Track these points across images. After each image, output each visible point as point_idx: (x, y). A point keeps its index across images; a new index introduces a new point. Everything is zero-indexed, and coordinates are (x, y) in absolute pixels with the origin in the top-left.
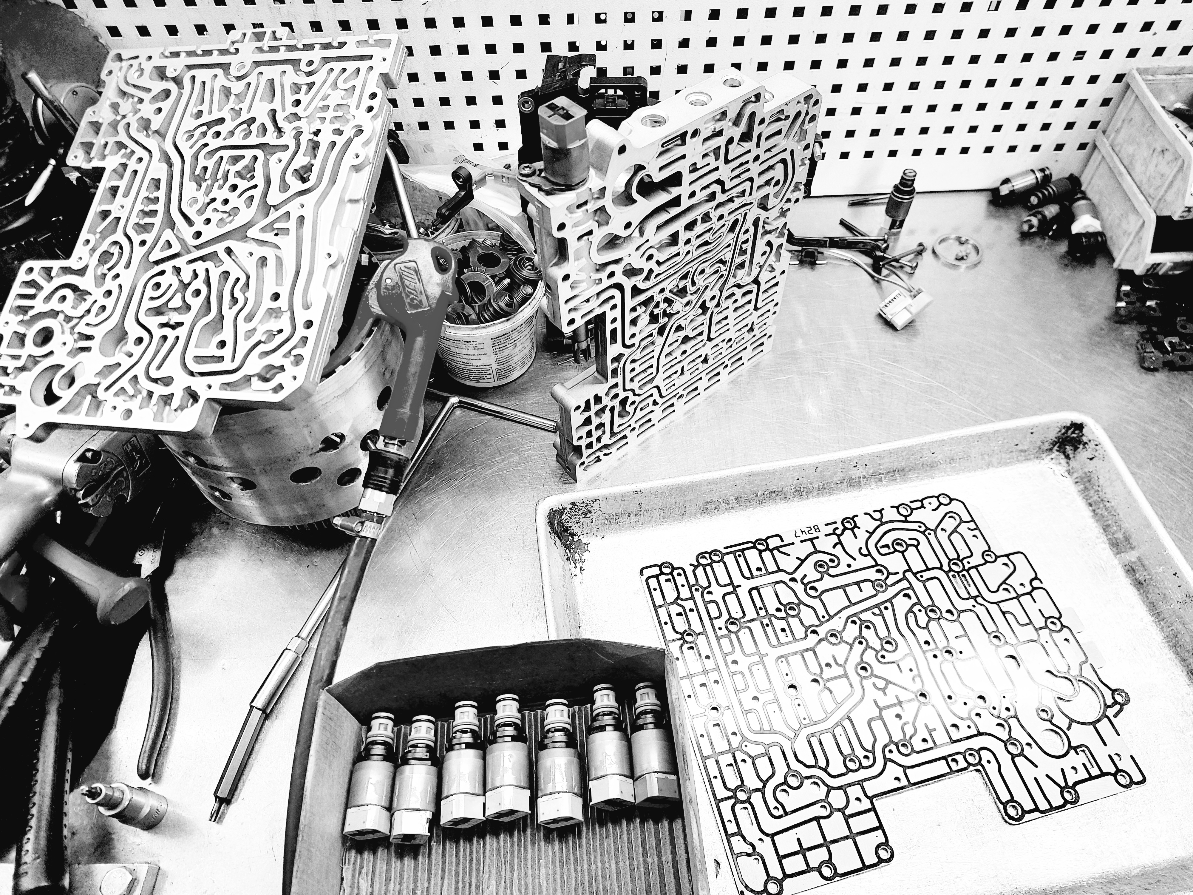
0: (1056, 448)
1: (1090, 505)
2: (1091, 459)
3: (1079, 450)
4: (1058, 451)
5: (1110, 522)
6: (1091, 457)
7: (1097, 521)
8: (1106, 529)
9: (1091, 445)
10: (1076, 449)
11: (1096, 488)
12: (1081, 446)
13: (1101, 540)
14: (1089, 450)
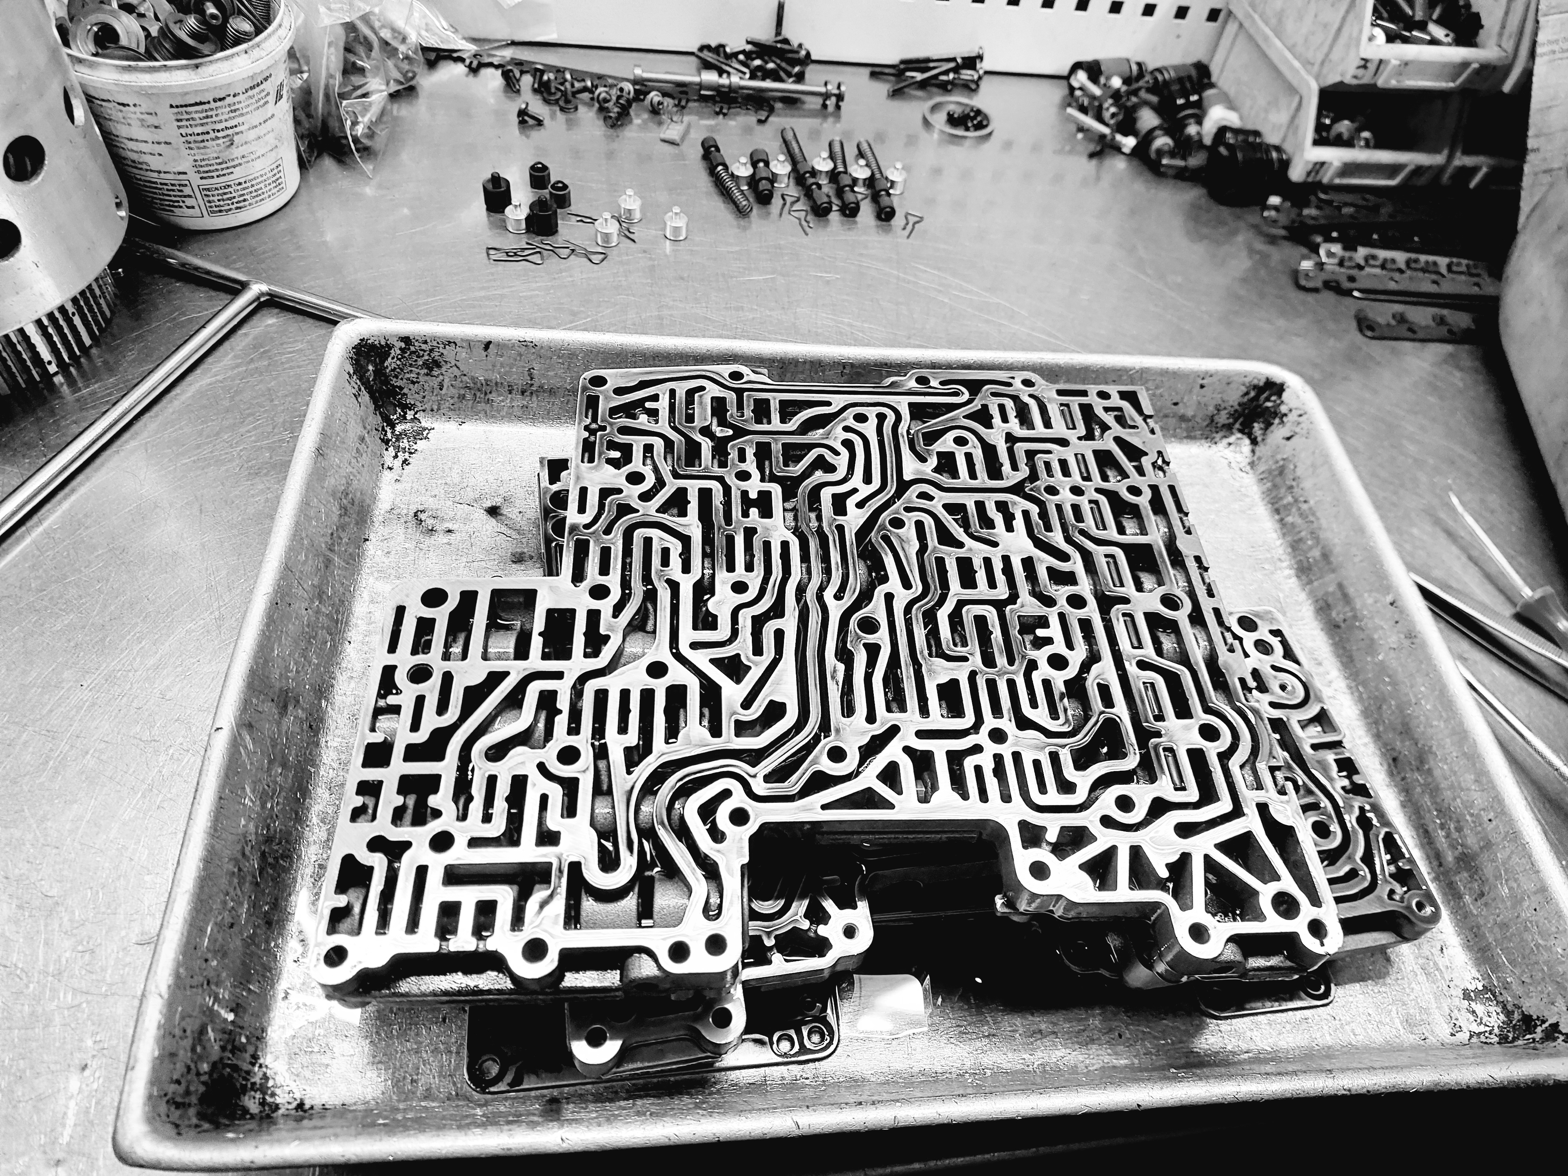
0: (1237, 426)
1: (1277, 511)
2: (1288, 439)
3: (1272, 428)
4: (1241, 431)
5: (1303, 534)
6: (1288, 435)
7: (1284, 535)
8: (1295, 546)
9: (1292, 418)
10: (1268, 425)
11: (1289, 483)
12: (1277, 421)
13: (1285, 564)
14: (1288, 425)
